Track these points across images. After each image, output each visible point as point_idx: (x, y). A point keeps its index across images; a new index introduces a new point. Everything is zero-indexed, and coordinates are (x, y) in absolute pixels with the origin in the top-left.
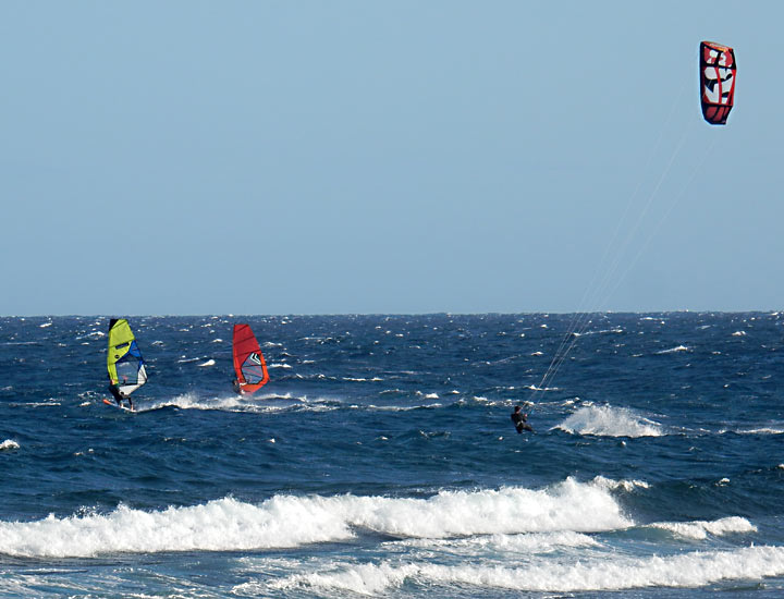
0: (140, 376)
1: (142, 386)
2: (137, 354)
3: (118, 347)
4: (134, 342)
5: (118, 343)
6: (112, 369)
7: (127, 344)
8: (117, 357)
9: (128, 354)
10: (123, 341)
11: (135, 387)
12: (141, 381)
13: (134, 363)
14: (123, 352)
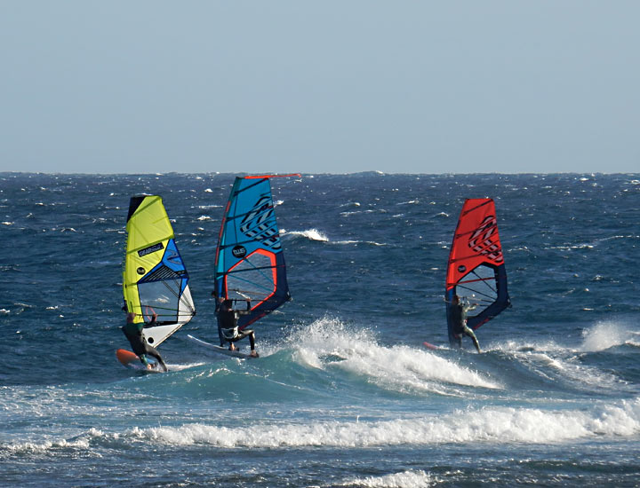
0: (182, 307)
1: (186, 324)
2: (177, 266)
3: (143, 252)
4: (173, 240)
5: (143, 244)
6: (133, 295)
7: (159, 246)
8: (140, 271)
9: (161, 267)
10: (152, 241)
11: (173, 327)
12: (185, 317)
13: (171, 283)
14: (152, 261)
